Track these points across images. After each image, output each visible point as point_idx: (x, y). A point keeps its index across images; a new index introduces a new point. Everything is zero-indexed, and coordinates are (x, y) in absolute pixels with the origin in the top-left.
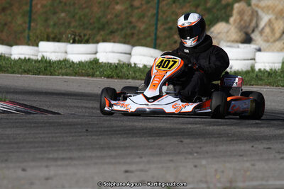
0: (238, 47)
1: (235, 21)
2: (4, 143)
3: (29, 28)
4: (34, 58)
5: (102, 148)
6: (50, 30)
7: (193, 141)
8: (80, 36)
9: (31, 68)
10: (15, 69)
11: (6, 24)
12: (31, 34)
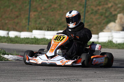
0: (120, 33)
1: (118, 22)
2: (18, 73)
3: (29, 24)
4: (30, 37)
5: (61, 75)
6: (37, 25)
7: (101, 72)
8: (50, 28)
9: (29, 41)
10: (22, 42)
11: (18, 23)
12: (29, 27)
